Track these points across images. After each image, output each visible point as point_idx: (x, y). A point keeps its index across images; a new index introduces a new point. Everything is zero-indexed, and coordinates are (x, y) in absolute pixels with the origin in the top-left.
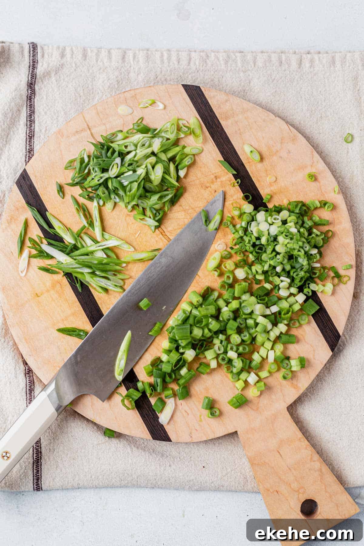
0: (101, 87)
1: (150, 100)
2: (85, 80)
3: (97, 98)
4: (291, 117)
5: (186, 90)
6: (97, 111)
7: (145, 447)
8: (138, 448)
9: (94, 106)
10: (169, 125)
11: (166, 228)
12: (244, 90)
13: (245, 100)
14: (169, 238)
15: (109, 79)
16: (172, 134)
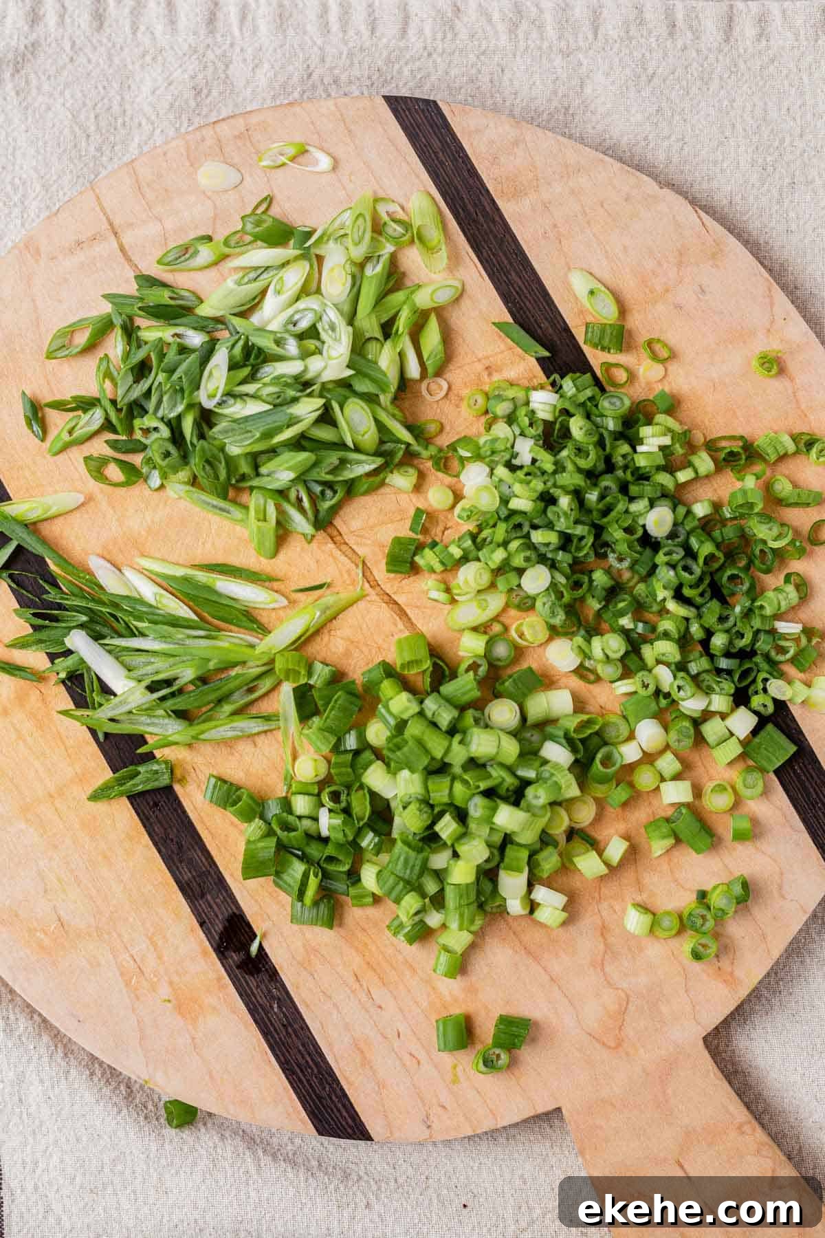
0: (148, 109)
1: (292, 144)
2: (100, 88)
3: (136, 140)
4: (705, 186)
5: (395, 112)
6: (137, 181)
7: (294, 1154)
8: (274, 1156)
9: (127, 164)
10: (347, 217)
11: (345, 522)
12: (567, 109)
13: (570, 137)
14: (353, 551)
15: (170, 84)
16: (357, 244)
